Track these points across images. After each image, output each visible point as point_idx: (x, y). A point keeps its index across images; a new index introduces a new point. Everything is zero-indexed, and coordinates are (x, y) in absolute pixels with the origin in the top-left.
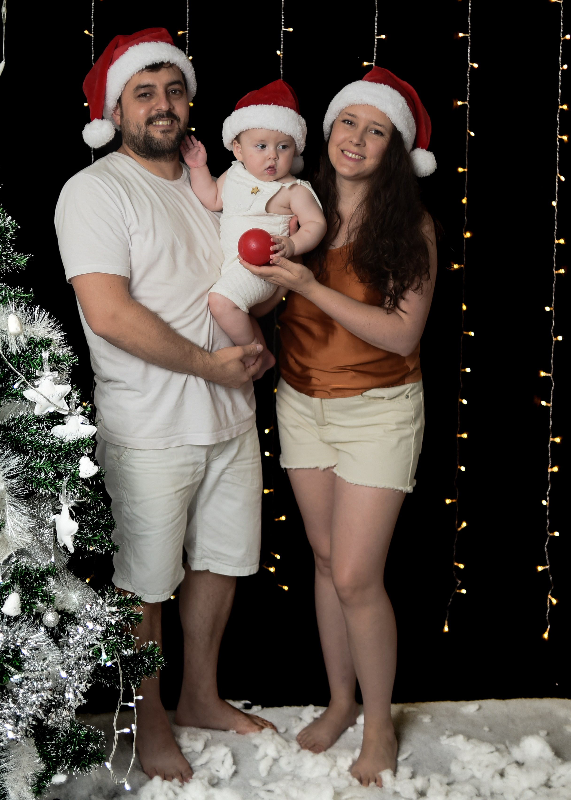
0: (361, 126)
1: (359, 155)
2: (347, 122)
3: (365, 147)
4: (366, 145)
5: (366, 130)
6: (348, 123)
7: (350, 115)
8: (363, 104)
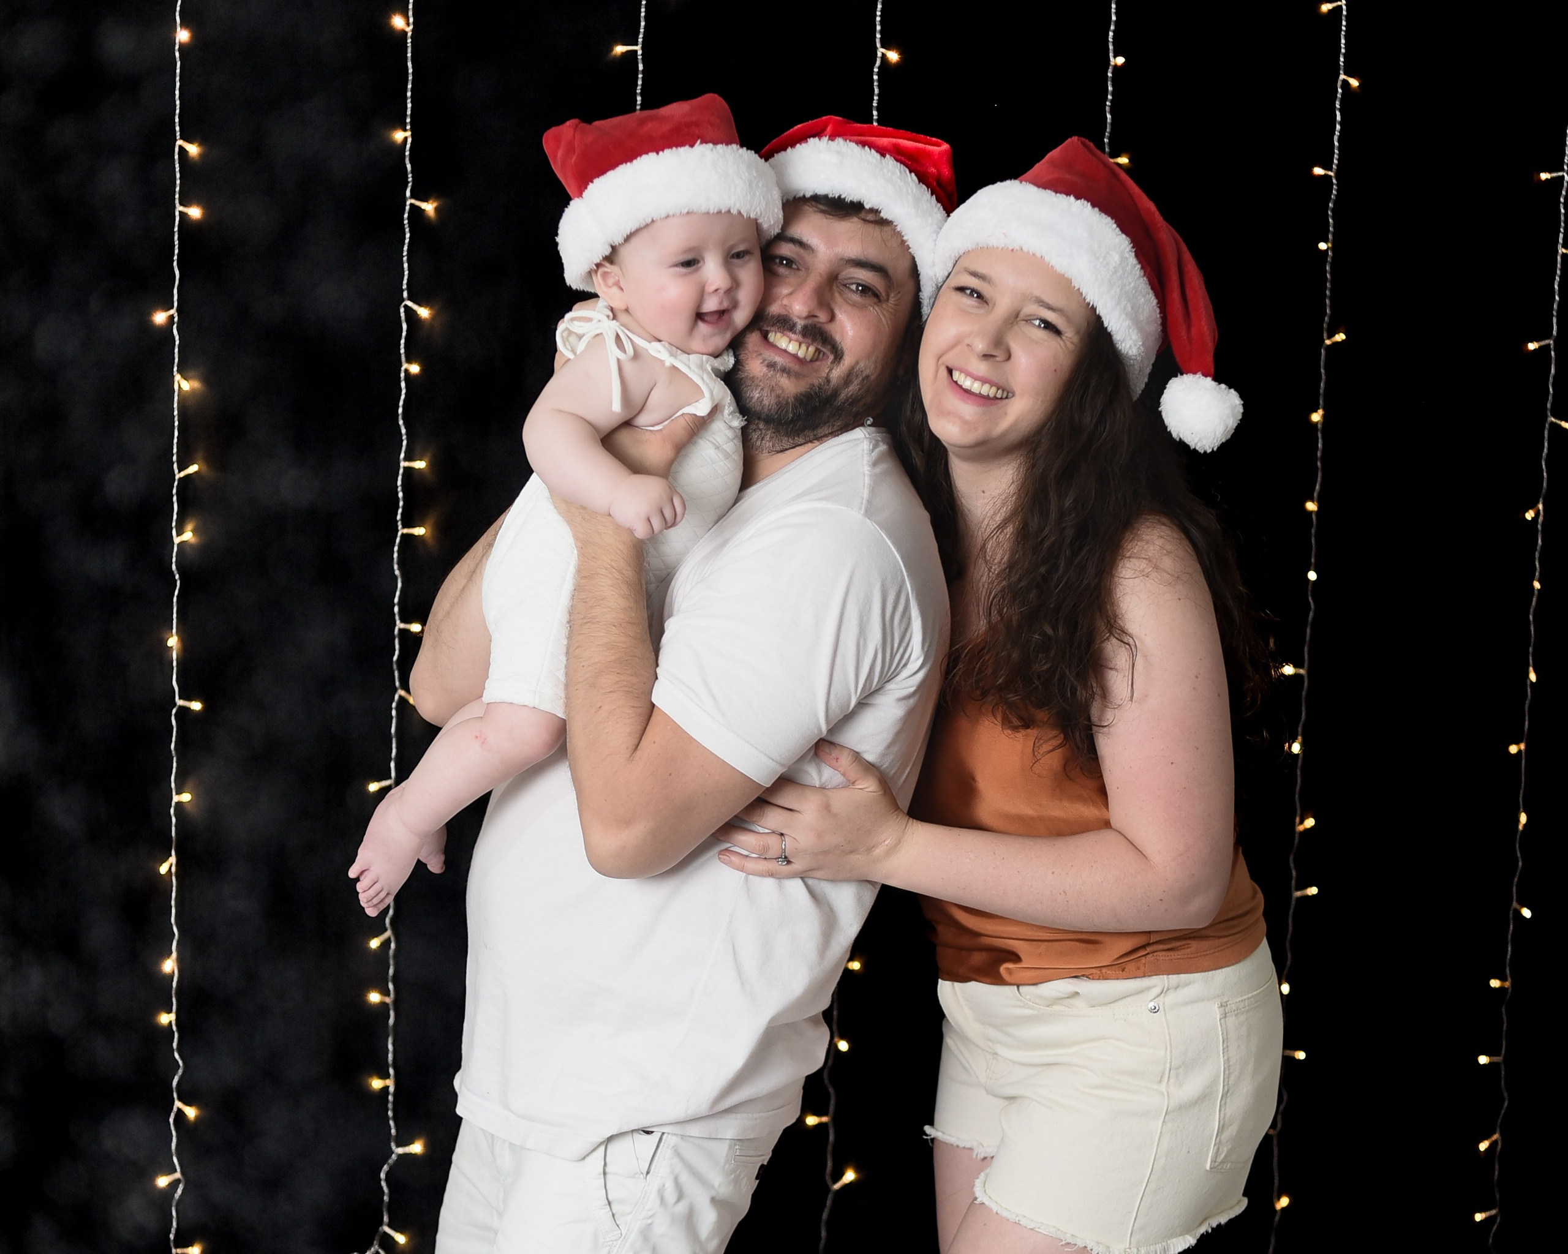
0: (1003, 305)
1: (992, 384)
2: (968, 292)
3: (1008, 363)
4: (1012, 358)
5: (1015, 318)
6: (971, 295)
7: (975, 274)
8: (1010, 248)
